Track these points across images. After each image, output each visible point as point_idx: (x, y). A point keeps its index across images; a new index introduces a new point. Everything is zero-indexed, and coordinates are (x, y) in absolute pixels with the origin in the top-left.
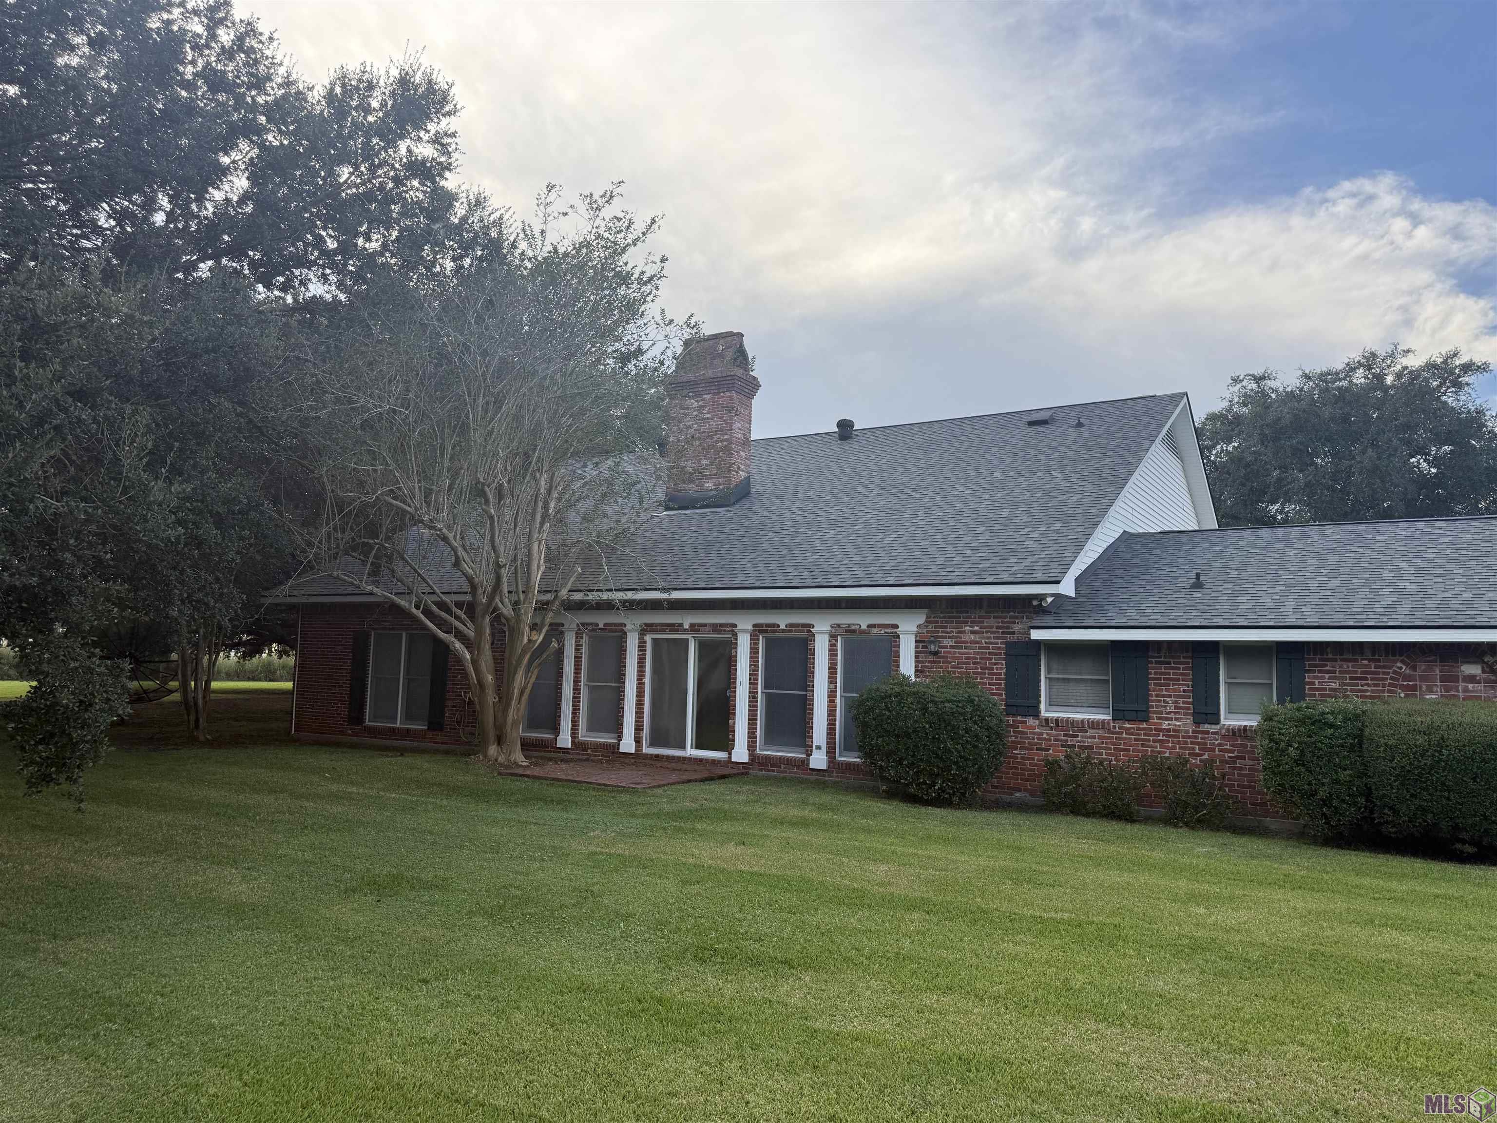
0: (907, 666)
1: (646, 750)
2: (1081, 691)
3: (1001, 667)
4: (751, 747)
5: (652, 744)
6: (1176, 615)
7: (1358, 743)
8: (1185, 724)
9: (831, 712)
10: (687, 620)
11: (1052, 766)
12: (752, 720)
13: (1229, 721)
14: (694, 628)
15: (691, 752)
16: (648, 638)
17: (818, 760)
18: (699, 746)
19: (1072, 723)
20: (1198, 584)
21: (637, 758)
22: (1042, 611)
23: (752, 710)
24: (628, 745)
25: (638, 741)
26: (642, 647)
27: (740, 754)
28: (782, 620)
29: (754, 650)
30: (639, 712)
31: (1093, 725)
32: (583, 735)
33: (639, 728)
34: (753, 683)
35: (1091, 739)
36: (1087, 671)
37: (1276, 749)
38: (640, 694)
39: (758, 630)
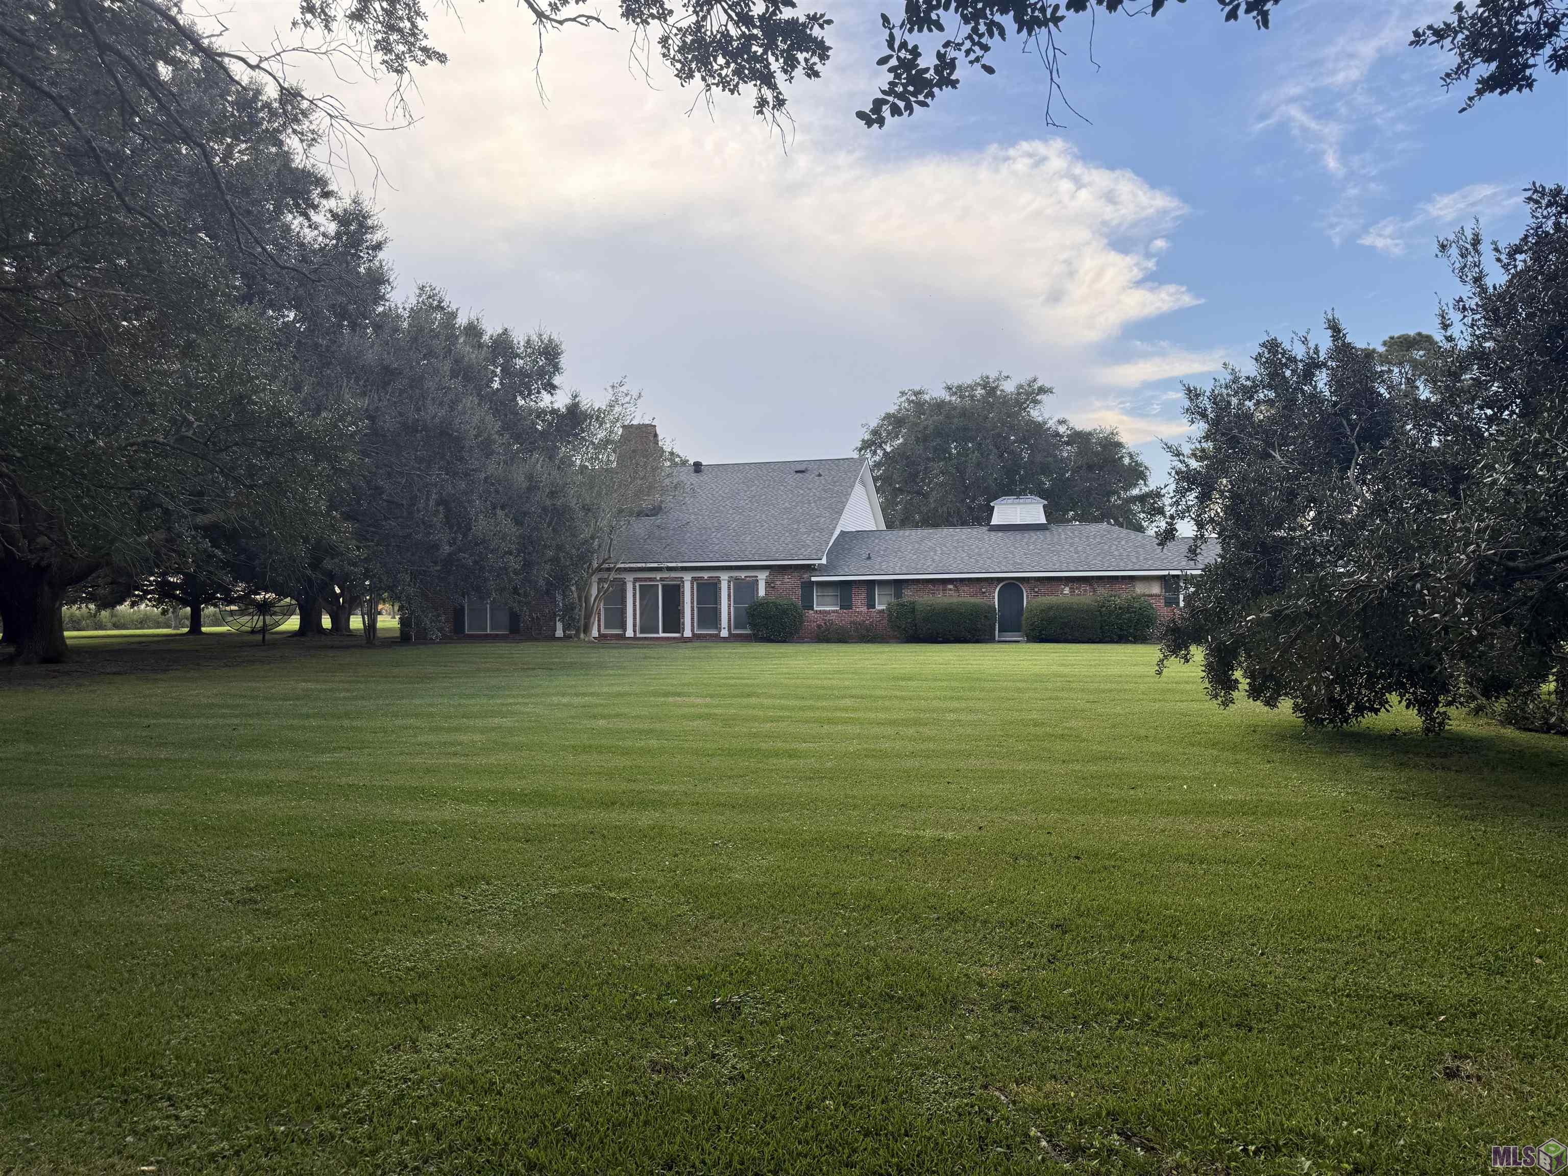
0: (762, 592)
1: (638, 635)
2: (828, 599)
3: (799, 592)
4: (692, 630)
5: (641, 632)
6: (862, 571)
7: (913, 610)
8: (864, 609)
9: (729, 614)
10: (658, 576)
11: (819, 626)
12: (692, 619)
13: (879, 607)
14: (662, 579)
15: (661, 635)
16: (637, 585)
17: (724, 633)
18: (664, 632)
19: (825, 612)
20: (869, 558)
21: (635, 638)
22: (814, 569)
23: (692, 614)
24: (629, 633)
25: (635, 631)
26: (634, 589)
27: (688, 633)
28: (706, 575)
29: (692, 588)
30: (635, 618)
31: (833, 612)
32: (603, 631)
33: (634, 626)
34: (692, 603)
35: (833, 617)
36: (830, 592)
37: (890, 615)
38: (635, 610)
39: (694, 579)
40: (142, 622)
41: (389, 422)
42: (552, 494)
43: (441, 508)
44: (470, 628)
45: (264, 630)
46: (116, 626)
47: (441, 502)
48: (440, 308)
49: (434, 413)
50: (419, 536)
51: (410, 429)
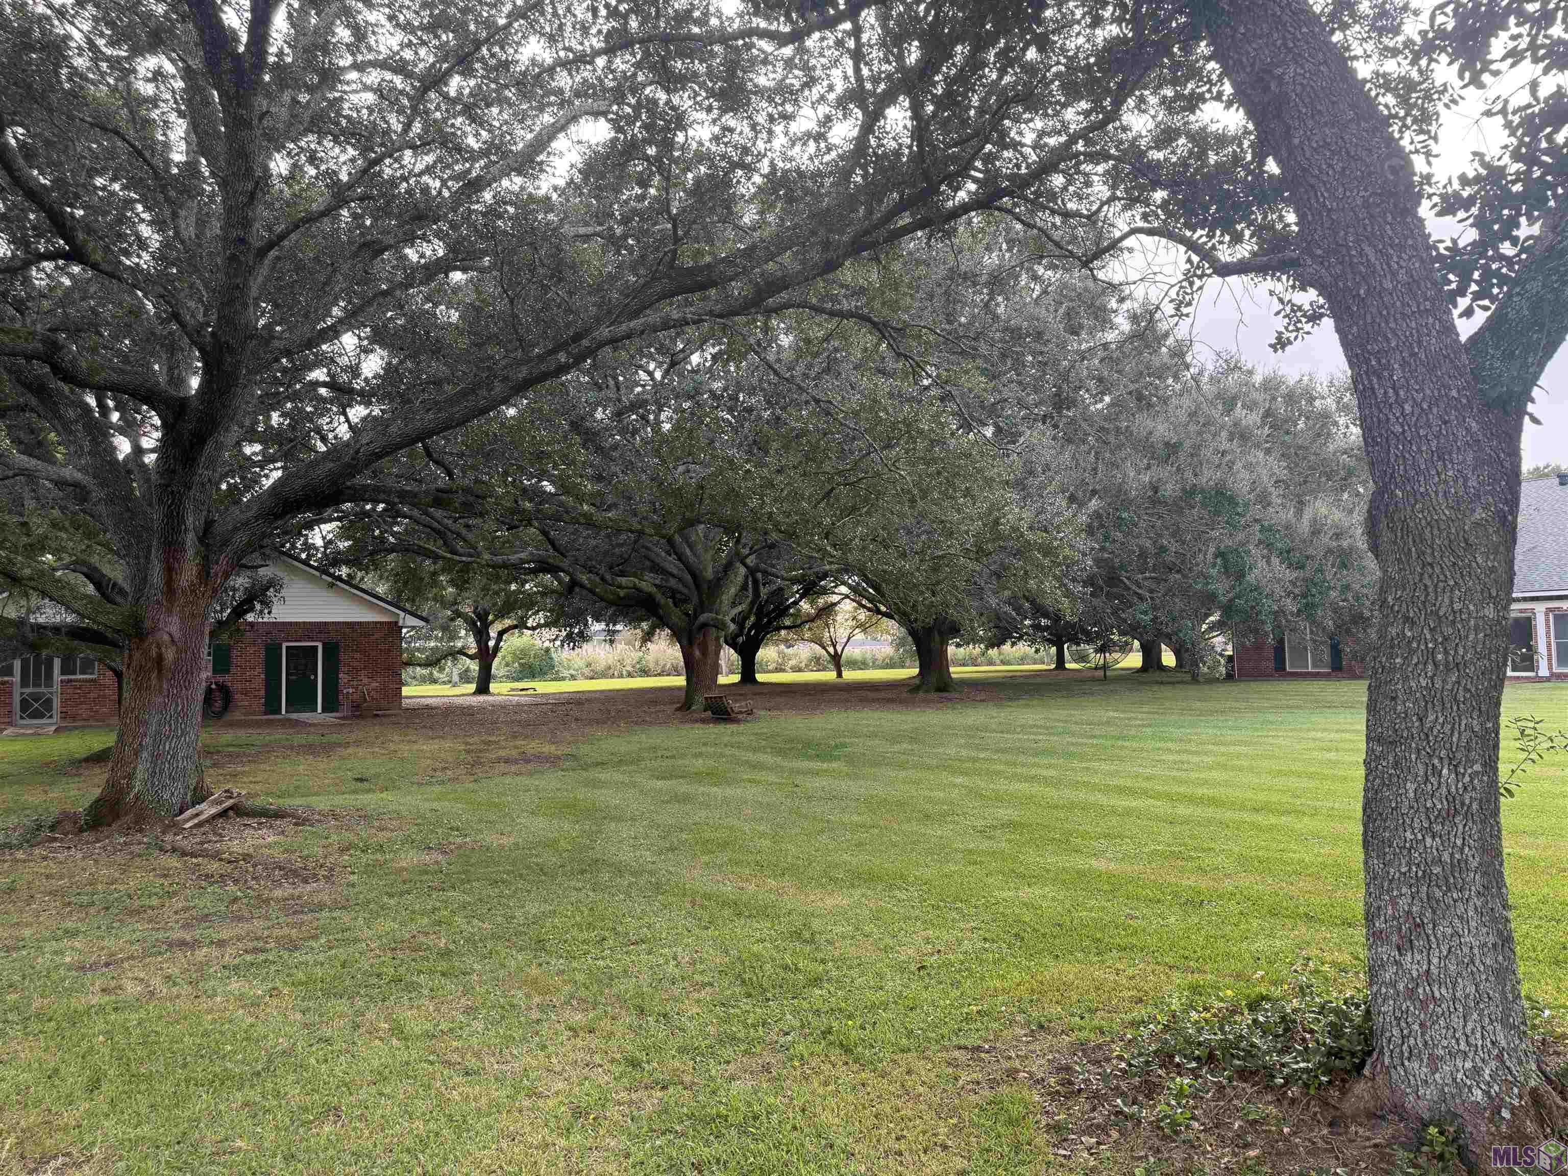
4: (1550, 670)
12: (1549, 656)
27: (1544, 672)
28: (1565, 605)
29: (1547, 620)
34: (1549, 637)
39: (1550, 610)
40: (1023, 660)
41: (1170, 490)
42: (1337, 536)
43: (1219, 561)
44: (1291, 666)
45: (1105, 667)
46: (1003, 663)
47: (1220, 554)
48: (1237, 368)
49: (1208, 477)
50: (1199, 587)
51: (1189, 493)
